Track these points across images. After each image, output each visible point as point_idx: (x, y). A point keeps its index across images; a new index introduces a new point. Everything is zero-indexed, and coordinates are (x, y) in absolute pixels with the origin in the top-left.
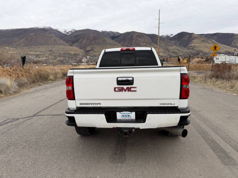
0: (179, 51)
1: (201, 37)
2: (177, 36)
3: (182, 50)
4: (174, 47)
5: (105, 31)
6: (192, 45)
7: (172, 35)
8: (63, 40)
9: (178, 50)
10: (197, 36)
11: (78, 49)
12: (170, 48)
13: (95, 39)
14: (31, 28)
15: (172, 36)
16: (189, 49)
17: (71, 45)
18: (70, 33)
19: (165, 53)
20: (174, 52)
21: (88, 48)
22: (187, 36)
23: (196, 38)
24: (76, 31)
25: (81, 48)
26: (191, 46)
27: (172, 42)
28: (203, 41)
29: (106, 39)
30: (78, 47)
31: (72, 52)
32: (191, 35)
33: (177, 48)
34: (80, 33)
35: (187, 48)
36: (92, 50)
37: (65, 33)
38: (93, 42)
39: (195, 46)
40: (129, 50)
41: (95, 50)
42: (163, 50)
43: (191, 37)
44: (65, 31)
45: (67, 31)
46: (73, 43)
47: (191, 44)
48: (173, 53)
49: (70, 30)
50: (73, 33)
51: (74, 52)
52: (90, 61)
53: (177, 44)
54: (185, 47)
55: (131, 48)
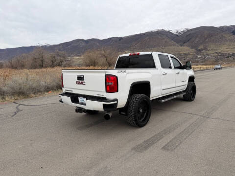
5: (224, 26)
8: (174, 41)
11: (188, 48)
13: (210, 36)
14: (146, 33)
17: (181, 45)
18: (182, 33)
21: (201, 47)
24: (188, 31)
25: (192, 48)
29: (224, 35)
30: (189, 46)
31: (182, 53)
34: (193, 32)
36: (205, 49)
37: (177, 34)
38: (207, 40)
40: (135, 55)
41: (208, 49)
44: (177, 32)
45: (179, 31)
46: (184, 43)
49: (182, 30)
50: (186, 32)
51: (184, 52)
52: (201, 60)
55: (136, 53)
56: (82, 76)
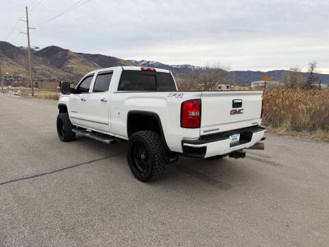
0: (52, 73)
1: (80, 57)
2: (45, 51)
3: (55, 72)
4: (43, 66)
6: (69, 66)
7: (37, 48)
9: (49, 71)
10: (74, 55)
12: (36, 67)
15: (37, 50)
16: (66, 72)
19: (28, 73)
20: (44, 74)
22: (61, 52)
23: (74, 57)
26: (68, 68)
27: (38, 58)
28: (82, 62)
32: (66, 52)
33: (48, 68)
35: (62, 70)
39: (72, 68)
42: (25, 70)
43: (66, 55)
47: (67, 64)
48: (41, 74)
53: (46, 63)
54: (59, 67)
56: (240, 101)
